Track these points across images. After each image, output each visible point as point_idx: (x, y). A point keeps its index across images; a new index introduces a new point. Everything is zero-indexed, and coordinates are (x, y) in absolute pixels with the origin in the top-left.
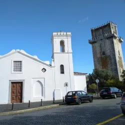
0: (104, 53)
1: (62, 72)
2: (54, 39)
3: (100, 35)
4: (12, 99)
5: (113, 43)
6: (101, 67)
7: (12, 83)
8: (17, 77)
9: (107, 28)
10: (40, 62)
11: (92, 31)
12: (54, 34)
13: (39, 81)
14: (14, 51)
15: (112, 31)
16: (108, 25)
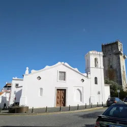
0: (111, 67)
1: (96, 83)
2: (91, 57)
3: (109, 51)
4: (57, 103)
5: (119, 58)
6: (109, 79)
7: (58, 90)
8: (62, 85)
9: (115, 45)
10: (79, 73)
11: (102, 46)
12: (90, 52)
13: (78, 90)
14: (59, 63)
15: (119, 49)
16: (116, 43)
